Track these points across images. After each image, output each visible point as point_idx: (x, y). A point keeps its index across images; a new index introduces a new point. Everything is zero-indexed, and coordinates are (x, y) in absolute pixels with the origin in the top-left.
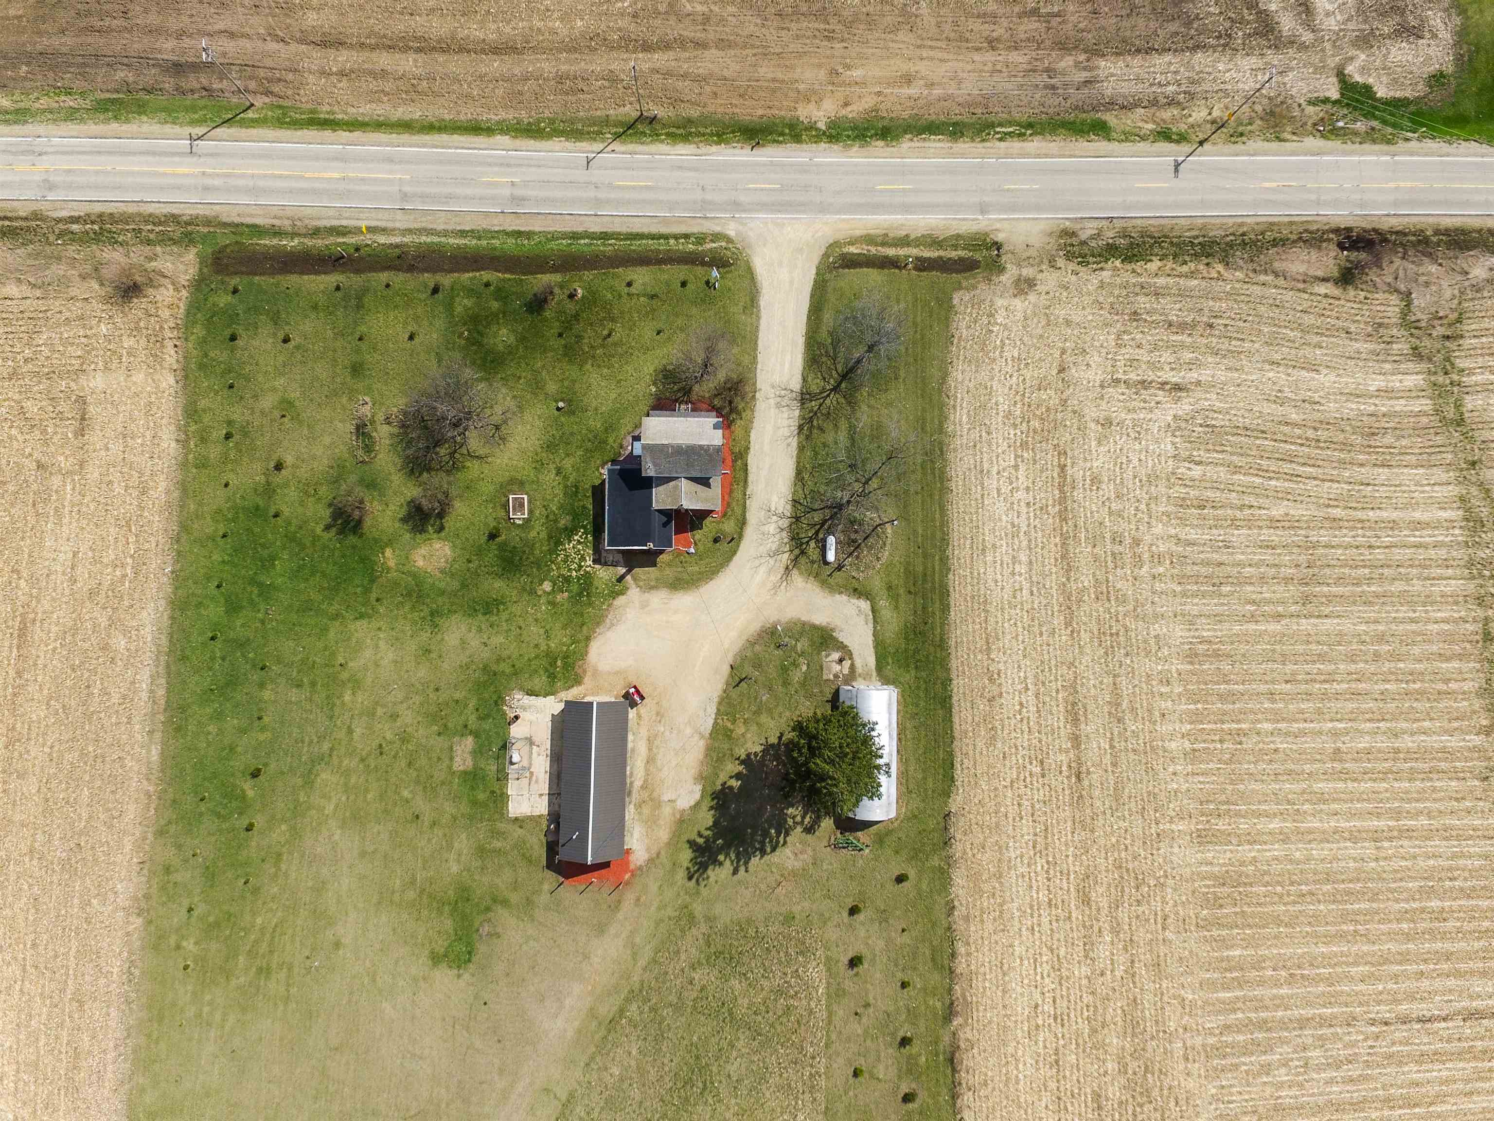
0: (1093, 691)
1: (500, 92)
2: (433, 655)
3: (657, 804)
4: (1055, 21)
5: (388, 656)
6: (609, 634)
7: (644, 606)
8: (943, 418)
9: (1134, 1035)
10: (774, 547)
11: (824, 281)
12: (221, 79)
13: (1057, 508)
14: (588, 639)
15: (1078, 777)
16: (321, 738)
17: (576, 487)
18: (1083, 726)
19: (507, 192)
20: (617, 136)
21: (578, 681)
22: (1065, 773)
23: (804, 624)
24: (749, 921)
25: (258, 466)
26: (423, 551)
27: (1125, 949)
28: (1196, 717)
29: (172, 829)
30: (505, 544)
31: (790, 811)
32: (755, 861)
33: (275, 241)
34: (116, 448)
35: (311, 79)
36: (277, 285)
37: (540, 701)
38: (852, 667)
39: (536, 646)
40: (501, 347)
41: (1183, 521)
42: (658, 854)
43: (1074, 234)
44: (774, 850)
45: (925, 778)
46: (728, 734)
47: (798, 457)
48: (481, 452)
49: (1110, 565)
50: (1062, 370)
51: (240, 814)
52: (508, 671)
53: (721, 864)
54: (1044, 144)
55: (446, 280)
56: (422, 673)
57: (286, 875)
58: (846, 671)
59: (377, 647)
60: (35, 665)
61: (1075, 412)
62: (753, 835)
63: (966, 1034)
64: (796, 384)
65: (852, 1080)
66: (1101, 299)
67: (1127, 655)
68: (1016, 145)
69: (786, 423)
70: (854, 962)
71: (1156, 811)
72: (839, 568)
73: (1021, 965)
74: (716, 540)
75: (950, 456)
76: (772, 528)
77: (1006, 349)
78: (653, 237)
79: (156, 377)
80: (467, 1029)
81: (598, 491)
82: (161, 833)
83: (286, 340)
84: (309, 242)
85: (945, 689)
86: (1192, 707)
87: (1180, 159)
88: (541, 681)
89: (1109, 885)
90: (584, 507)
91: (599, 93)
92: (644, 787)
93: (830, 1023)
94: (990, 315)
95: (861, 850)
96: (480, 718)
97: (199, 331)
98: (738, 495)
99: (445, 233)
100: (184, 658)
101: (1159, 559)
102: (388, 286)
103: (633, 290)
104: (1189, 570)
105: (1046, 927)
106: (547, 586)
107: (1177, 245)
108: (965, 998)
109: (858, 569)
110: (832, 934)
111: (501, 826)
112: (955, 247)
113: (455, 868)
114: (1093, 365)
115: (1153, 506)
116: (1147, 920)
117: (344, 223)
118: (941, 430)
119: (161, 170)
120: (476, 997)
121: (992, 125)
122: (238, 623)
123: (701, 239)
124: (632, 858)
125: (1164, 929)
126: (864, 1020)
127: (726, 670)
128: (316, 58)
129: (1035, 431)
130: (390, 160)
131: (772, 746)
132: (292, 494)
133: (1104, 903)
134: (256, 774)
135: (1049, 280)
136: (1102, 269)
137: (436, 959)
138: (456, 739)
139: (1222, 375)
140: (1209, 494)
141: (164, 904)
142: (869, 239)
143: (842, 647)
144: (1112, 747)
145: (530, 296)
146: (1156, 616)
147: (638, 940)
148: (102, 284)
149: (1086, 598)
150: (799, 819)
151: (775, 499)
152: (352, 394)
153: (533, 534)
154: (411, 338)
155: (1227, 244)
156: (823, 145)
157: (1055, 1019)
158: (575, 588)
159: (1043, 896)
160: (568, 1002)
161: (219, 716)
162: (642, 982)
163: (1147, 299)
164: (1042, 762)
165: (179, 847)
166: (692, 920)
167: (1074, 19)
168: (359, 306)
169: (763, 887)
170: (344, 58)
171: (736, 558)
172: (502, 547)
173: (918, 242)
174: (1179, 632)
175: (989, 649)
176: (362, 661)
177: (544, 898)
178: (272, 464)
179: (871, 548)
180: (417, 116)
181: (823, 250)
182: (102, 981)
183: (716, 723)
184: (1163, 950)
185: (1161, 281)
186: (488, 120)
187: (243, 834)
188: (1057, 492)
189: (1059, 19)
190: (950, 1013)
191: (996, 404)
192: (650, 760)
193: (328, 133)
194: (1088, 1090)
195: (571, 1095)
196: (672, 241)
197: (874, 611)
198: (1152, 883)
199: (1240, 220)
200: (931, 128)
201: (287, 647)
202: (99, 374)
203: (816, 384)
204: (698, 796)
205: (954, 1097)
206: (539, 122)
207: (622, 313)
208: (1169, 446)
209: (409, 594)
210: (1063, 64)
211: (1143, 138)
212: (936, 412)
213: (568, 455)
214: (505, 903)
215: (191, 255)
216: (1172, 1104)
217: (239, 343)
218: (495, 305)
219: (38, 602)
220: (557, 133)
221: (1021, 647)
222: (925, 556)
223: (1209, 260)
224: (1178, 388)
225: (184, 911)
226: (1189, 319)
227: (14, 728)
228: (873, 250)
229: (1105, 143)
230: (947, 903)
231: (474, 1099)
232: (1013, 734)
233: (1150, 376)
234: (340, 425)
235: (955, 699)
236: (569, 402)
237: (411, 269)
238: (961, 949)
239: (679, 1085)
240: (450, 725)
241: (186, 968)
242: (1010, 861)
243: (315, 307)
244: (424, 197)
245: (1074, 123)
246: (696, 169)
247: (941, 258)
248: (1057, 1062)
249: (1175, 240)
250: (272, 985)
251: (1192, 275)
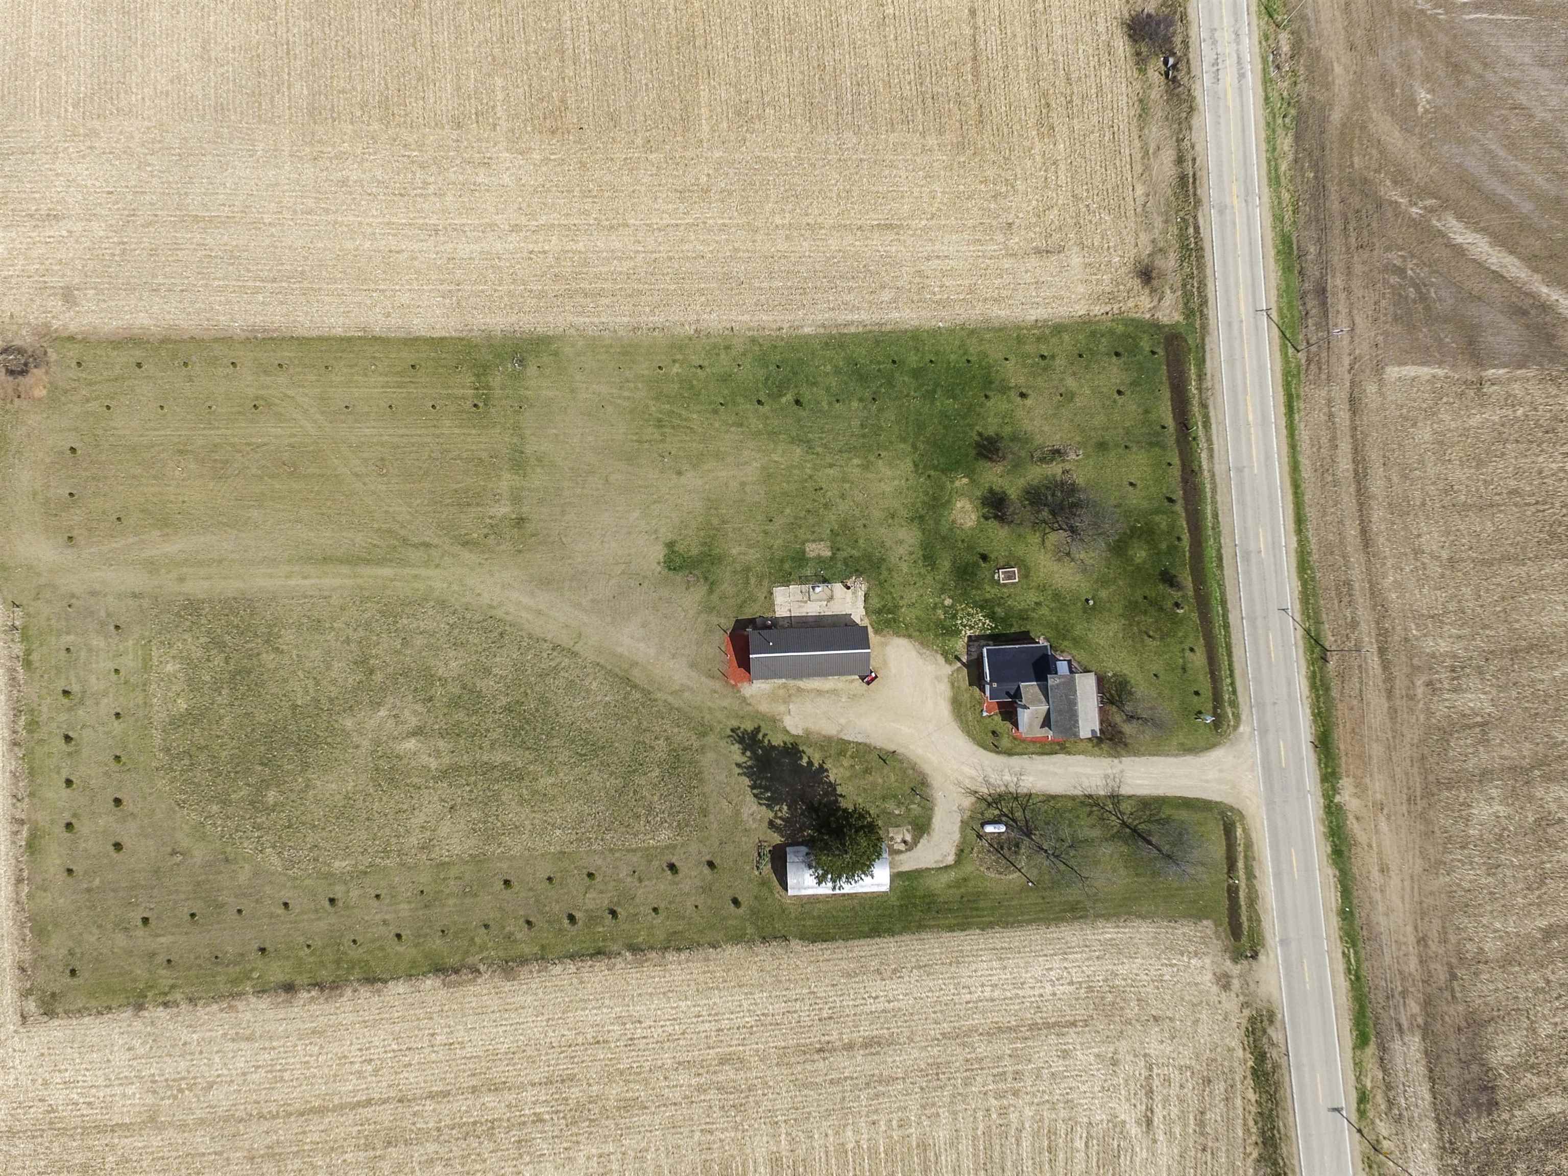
0: (890, 1060)
1: (1331, 537)
2: (890, 521)
3: (787, 700)
4: (1447, 994)
5: (888, 488)
6: (914, 654)
7: (938, 679)
8: (1107, 917)
9: (619, 1109)
10: (992, 781)
11: (1211, 810)
12: (1316, 325)
13: (1040, 1021)
14: (910, 636)
15: (821, 1050)
16: (825, 446)
17: (1027, 619)
18: (861, 1052)
19: (1252, 547)
20: (1308, 631)
21: (877, 632)
22: (823, 1039)
23: (932, 809)
24: (701, 781)
25: (1022, 380)
26: (969, 507)
27: (686, 1097)
28: (873, 1152)
29: (757, 348)
30: (979, 566)
31: (785, 808)
32: (747, 781)
33: (1194, 377)
34: (1028, 278)
35: (1324, 393)
36: (1161, 383)
37: (861, 604)
38: (899, 852)
39: (902, 597)
40: (1130, 553)
41: (1036, 1134)
42: (750, 704)
43: (1271, 1022)
44: (755, 796)
45: (814, 918)
46: (842, 753)
47: (1065, 796)
48: (1047, 543)
49: (995, 1071)
50: (1156, 1019)
51: (769, 395)
52: (881, 577)
53: (743, 754)
54: (1344, 991)
55: (1179, 508)
56: (877, 514)
57: (727, 432)
58: (896, 847)
59: (894, 479)
60: (867, 238)
61: (1121, 1032)
62: (766, 778)
63: (619, 963)
64: (1125, 791)
65: (585, 871)
66: (1219, 1050)
67: (922, 1089)
68: (1341, 966)
69: (1094, 785)
70: (672, 867)
71: (795, 1120)
72: (980, 836)
73: (672, 1008)
74: (994, 733)
75: (1076, 925)
76: (1007, 777)
77: (1170, 970)
78: (1230, 665)
79: (1082, 302)
80: (623, 573)
81: (1025, 637)
82: (753, 340)
83: (1119, 392)
84: (1195, 402)
85: (885, 932)
86: (882, 1149)
87: (1344, 1113)
88: (876, 602)
89: (734, 1081)
90: (1012, 625)
91: (1341, 615)
92: (799, 690)
93: (628, 851)
94: (1196, 954)
95: (758, 868)
96: (845, 559)
97: (1120, 329)
98: (1031, 748)
99: (1214, 502)
100: (877, 343)
101: (1003, 1112)
102: (1170, 464)
103: (1188, 653)
104: (996, 1141)
105: (701, 1028)
106: (948, 602)
107: (1270, 1116)
108: (646, 961)
109: (979, 852)
110: (694, 847)
111: (766, 583)
112: (1250, 919)
113: (734, 551)
114: (1162, 1047)
115: (1048, 1106)
116: (708, 1116)
117: (1214, 426)
118: (1098, 916)
119: (1241, 291)
120: (645, 577)
121: (1354, 945)
122: (906, 379)
123: (1234, 704)
124: (746, 684)
125: (702, 1131)
126: (629, 879)
127: (891, 747)
128: (1340, 394)
129: (1103, 998)
130: (1268, 457)
131: (835, 789)
132: (1004, 406)
133: (721, 1078)
134: (798, 402)
135: (1231, 1003)
136: (1244, 1049)
137: (670, 545)
138: (829, 544)
139: (1163, 1161)
140: (1061, 1156)
141: (704, 348)
142: (1249, 845)
143: (916, 842)
144: (846, 1078)
145: (1173, 572)
146: (955, 1113)
147: (686, 694)
148: (1149, 255)
149: (967, 1050)
150: (780, 814)
151: (1031, 779)
152: (1082, 445)
153: (988, 588)
154: (1131, 484)
155: (1276, 1160)
156: (1322, 801)
157: (631, 1039)
158: (948, 623)
159: (725, 1024)
160: (642, 645)
161: (837, 371)
162: (656, 700)
163: (1222, 1090)
164: (830, 1018)
165: (744, 354)
166: (704, 735)
167: (1452, 1011)
168: (1151, 444)
169: (728, 789)
170: (1343, 416)
171: (981, 750)
172: (976, 565)
173: (1251, 887)
174: (942, 1134)
175: (920, 967)
176: (883, 470)
177: (715, 620)
178: (1024, 391)
179: (997, 862)
180: (1305, 475)
181: (1236, 806)
182: (647, 309)
183: (849, 742)
184: (686, 1131)
185: (1239, 1102)
186: (1307, 530)
187: (754, 398)
188: (1053, 1020)
189: (1450, 998)
190: (634, 949)
191: (1123, 963)
192: (820, 693)
193: (1283, 410)
194: (576, 1070)
195: (575, 654)
196: (1229, 681)
197: (946, 867)
198: (738, 1119)
199: (1297, 1170)
200: (1346, 892)
201: (890, 415)
202: (1080, 260)
203: (1126, 807)
204: (794, 731)
205: (572, 957)
206: (1311, 569)
207: (1168, 645)
208: (1098, 1118)
209: (935, 499)
210: (1413, 1004)
211: (1358, 1079)
212: (1112, 912)
213: (1052, 610)
214: (711, 591)
215: (1178, 317)
216: (565, 1145)
217: (1114, 358)
218: (1164, 546)
219: (912, 236)
220: (1304, 583)
221: (924, 995)
222: (993, 908)
223: (1261, 1145)
224: (1149, 1122)
225: (701, 363)
226: (1208, 1129)
227: (821, 228)
228: (1241, 849)
229: (1351, 1045)
230: (718, 942)
231: (574, 584)
232: (852, 992)
233: (1158, 1098)
234: (1058, 437)
235: (878, 940)
236: (1093, 608)
237: (1185, 481)
238: (683, 956)
239: (583, 735)
240: (839, 538)
241: (660, 368)
242: (751, 994)
243: (1147, 412)
244: (1241, 484)
245: (1364, 1016)
246: (1289, 695)
247: (1240, 907)
248: (598, 1042)
249: (1274, 1113)
250: (650, 430)
251: (1247, 1131)
